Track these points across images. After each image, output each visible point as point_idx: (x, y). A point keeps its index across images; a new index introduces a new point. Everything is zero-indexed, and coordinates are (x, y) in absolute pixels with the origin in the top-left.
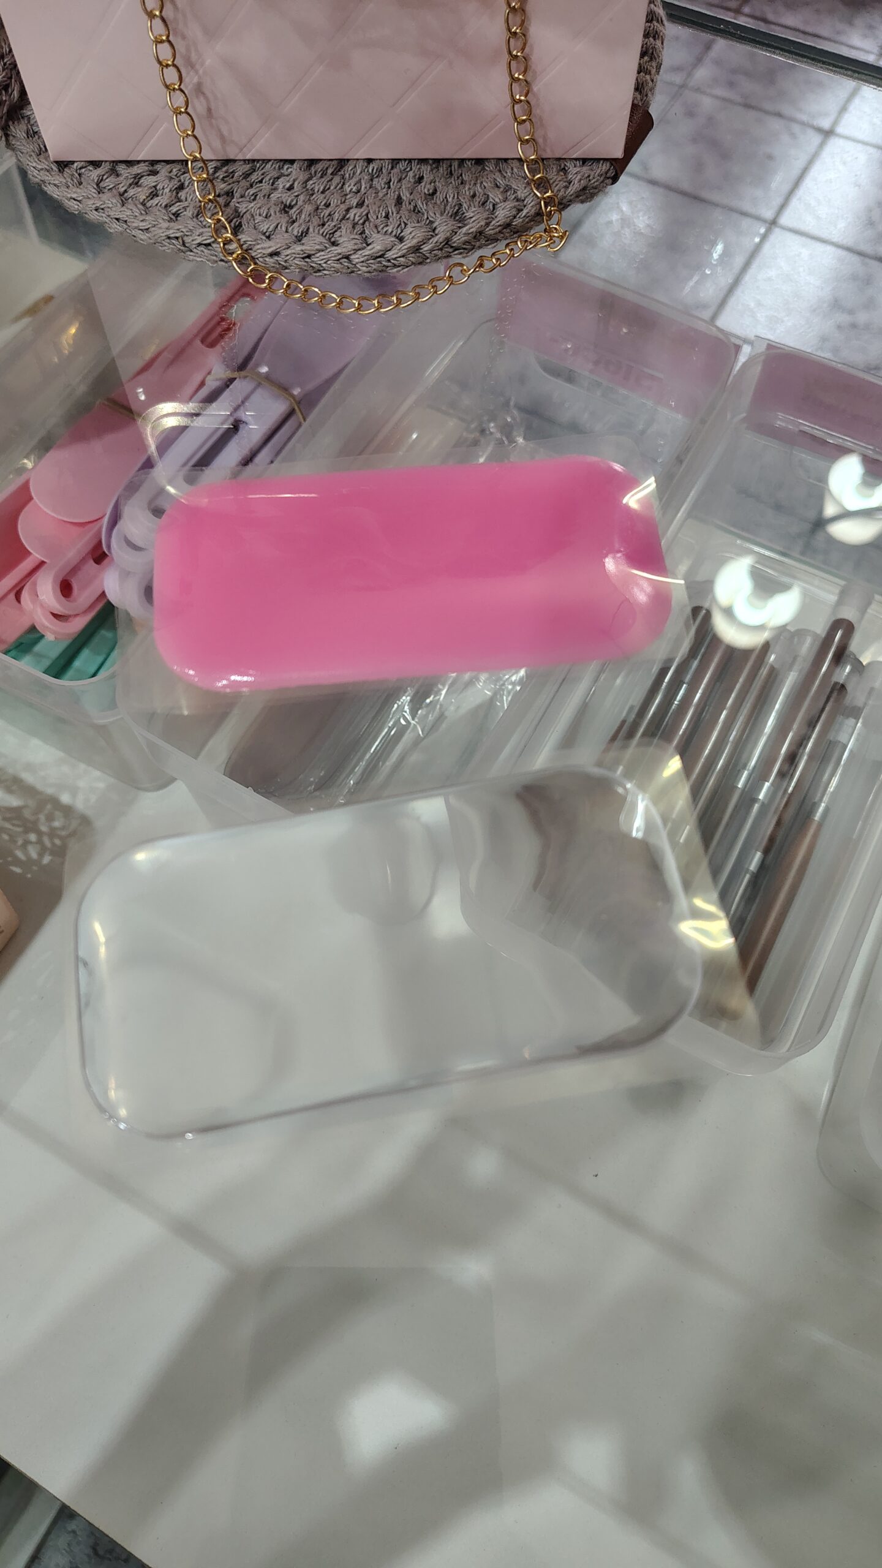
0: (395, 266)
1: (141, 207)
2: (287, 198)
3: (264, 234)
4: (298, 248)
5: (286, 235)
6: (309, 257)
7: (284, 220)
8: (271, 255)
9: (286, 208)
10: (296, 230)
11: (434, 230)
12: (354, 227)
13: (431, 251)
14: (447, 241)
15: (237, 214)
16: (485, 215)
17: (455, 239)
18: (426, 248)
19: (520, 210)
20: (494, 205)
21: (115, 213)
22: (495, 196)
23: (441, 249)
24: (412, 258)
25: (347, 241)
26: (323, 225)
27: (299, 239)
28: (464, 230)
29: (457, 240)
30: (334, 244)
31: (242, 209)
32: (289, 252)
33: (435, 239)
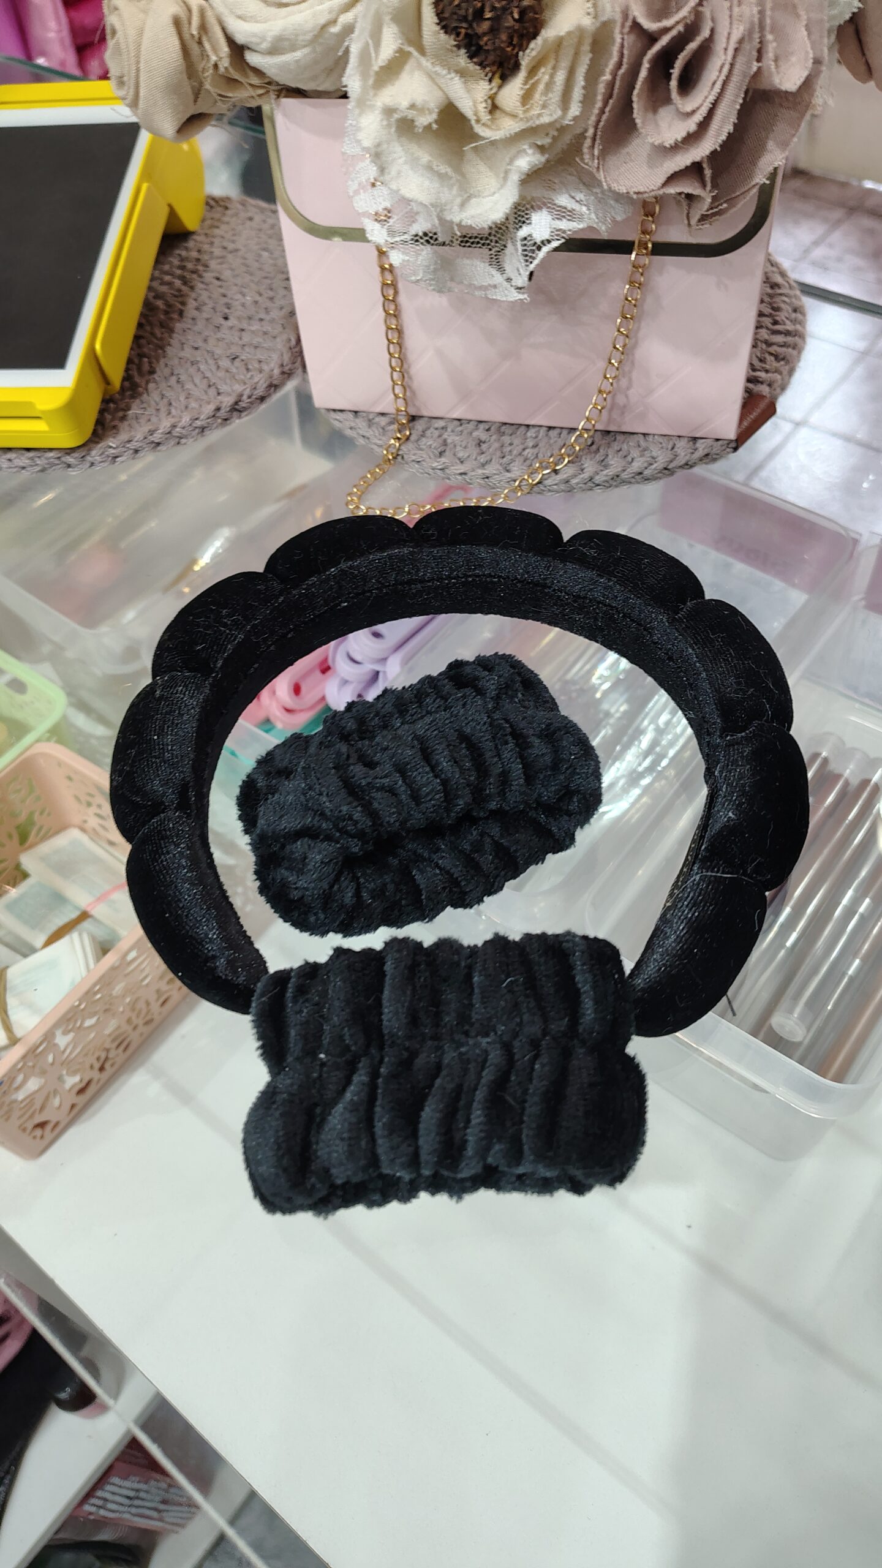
0: (549, 491)
1: (381, 430)
2: (484, 436)
3: (459, 459)
4: (480, 471)
5: (474, 462)
6: (487, 478)
7: (476, 451)
8: (461, 474)
9: (480, 443)
10: (483, 459)
11: (582, 470)
12: (525, 461)
13: (578, 484)
14: (591, 479)
15: (445, 443)
16: (624, 464)
17: (597, 477)
18: (574, 481)
19: (651, 464)
20: (633, 459)
21: (361, 432)
22: (635, 453)
23: (585, 484)
24: (563, 487)
25: (517, 470)
26: (503, 457)
27: (483, 465)
28: (605, 472)
29: (598, 479)
30: (508, 471)
31: (449, 441)
32: (473, 473)
33: (582, 476)
